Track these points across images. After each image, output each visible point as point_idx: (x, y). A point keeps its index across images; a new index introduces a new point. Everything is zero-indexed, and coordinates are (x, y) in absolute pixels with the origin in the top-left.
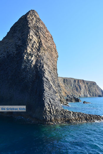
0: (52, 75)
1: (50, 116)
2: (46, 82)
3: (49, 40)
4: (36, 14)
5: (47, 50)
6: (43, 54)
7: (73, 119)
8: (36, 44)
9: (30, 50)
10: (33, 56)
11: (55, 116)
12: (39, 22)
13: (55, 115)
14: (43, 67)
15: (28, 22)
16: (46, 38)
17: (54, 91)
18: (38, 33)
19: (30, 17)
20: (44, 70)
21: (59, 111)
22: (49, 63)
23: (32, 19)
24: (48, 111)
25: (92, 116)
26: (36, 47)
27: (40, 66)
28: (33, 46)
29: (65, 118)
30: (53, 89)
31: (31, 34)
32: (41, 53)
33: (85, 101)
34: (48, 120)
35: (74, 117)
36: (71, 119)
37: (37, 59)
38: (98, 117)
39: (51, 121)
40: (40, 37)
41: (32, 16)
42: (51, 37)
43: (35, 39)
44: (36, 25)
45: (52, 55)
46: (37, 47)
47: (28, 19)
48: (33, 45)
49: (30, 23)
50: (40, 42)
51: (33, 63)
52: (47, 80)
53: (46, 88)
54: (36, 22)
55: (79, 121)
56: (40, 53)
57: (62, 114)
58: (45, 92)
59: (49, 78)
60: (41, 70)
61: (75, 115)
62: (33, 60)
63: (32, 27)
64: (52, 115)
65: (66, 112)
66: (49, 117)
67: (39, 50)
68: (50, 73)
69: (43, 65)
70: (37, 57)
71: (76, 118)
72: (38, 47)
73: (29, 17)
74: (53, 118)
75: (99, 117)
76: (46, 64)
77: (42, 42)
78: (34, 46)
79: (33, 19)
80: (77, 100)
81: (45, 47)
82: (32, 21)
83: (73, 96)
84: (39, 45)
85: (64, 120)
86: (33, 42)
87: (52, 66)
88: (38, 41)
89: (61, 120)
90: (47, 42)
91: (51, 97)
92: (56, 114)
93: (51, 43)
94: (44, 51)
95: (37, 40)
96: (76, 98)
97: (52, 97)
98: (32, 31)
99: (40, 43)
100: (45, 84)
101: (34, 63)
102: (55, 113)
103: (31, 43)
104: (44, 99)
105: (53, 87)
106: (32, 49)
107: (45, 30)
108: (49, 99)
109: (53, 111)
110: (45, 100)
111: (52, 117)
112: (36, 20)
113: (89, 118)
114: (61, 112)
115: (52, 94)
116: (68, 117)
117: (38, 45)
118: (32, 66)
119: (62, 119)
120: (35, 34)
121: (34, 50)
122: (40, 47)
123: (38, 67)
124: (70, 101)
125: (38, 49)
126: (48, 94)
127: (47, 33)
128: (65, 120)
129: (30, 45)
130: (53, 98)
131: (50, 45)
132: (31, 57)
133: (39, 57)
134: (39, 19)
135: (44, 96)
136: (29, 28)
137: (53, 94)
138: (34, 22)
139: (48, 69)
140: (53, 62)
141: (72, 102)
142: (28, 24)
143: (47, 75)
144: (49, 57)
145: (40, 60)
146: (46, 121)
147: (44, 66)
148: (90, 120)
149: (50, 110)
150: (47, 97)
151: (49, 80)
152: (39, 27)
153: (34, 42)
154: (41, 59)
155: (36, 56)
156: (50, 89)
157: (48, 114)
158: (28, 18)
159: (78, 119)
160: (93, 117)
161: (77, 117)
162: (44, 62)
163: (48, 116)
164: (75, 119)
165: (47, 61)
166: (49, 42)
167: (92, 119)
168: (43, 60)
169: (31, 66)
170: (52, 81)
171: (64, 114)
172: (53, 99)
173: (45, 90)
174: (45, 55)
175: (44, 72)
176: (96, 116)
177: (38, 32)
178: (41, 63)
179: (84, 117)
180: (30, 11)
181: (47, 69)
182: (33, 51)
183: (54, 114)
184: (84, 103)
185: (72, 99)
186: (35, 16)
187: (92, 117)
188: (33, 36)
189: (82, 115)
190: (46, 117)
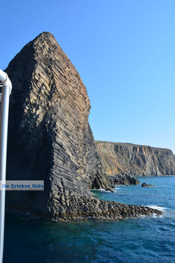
0: (71, 138)
1: (60, 207)
2: (58, 150)
3: (70, 81)
4: (50, 38)
5: (65, 97)
6: (57, 103)
7: (99, 213)
8: (46, 87)
9: (36, 99)
10: (39, 108)
11: (68, 208)
12: (53, 52)
13: (68, 205)
14: (55, 125)
15: (34, 52)
16: (65, 77)
17: (73, 165)
18: (51, 69)
19: (40, 44)
20: (57, 130)
21: (76, 200)
22: (67, 118)
23: (42, 46)
24: (57, 199)
25: (132, 208)
26: (45, 93)
27: (50, 123)
28: (40, 92)
29: (86, 211)
30: (72, 162)
31: (37, 71)
32: (53, 102)
33: (145, 183)
34: (56, 214)
35: (102, 209)
36: (95, 214)
37: (47, 113)
38: (144, 210)
39: (60, 215)
40: (53, 76)
41: (43, 42)
42: (77, 76)
43: (44, 79)
44: (49, 56)
45: (74, 106)
46: (47, 92)
47: (35, 48)
48: (40, 89)
49: (37, 54)
50: (53, 84)
51: (38, 119)
52: (60, 148)
53: (57, 160)
54: (49, 51)
55: (110, 217)
56: (51, 102)
57: (81, 204)
58: (54, 167)
59: (64, 144)
60: (51, 130)
61: (104, 206)
62: (38, 115)
63: (41, 60)
64: (62, 205)
65: (88, 200)
66: (57, 209)
67: (50, 98)
68: (68, 135)
69: (55, 123)
70: (47, 109)
71: (105, 211)
72: (49, 92)
73: (38, 45)
74: (64, 211)
75: (146, 209)
76: (62, 120)
77: (57, 85)
78: (42, 91)
79: (44, 47)
80: (133, 182)
81: (62, 92)
82: (42, 50)
83: (126, 175)
84: (51, 90)
85: (83, 214)
86: (41, 84)
87: (74, 124)
88: (50, 82)
89: (79, 214)
90: (66, 84)
91: (64, 176)
92: (70, 205)
93: (73, 85)
94: (59, 99)
95: (48, 81)
96: (131, 178)
97: (67, 175)
98: (40, 67)
99: (52, 86)
100: (55, 154)
101: (40, 119)
102: (69, 202)
103: (37, 87)
104: (50, 179)
105: (71, 159)
106: (38, 96)
107: (64, 65)
108: (61, 179)
109: (66, 199)
110: (53, 180)
111: (62, 209)
112: (49, 49)
113: (128, 211)
114: (79, 200)
115: (68, 171)
116: (90, 210)
117: (49, 89)
118: (38, 124)
119: (80, 212)
120: (45, 72)
121: (42, 98)
122: (53, 92)
123: (47, 125)
124: (121, 183)
125: (48, 97)
126: (60, 171)
127: (67, 69)
128: (85, 215)
129: (35, 89)
130: (68, 177)
131: (71, 88)
132: (36, 110)
133: (49, 109)
134: (55, 47)
135: (52, 174)
136: (36, 62)
137: (69, 169)
138: (45, 52)
139: (63, 129)
140: (75, 116)
141: (124, 184)
142: (35, 55)
143: (60, 138)
144: (68, 108)
145: (51, 115)
146: (52, 216)
147: (57, 124)
148: (129, 215)
149: (61, 198)
150: (57, 175)
151: (63, 147)
152: (53, 59)
153: (43, 84)
154: (52, 112)
155: (45, 108)
156: (64, 162)
157: (56, 204)
158: (35, 46)
159: (109, 214)
161: (107, 210)
162: (59, 117)
163: (55, 207)
164: (103, 213)
165: (63, 116)
166: (71, 83)
167: (132, 213)
168: (55, 114)
169: (36, 124)
170: (69, 148)
171: (84, 204)
172: (68, 179)
173: (54, 164)
174: (61, 105)
175: (56, 134)
176: (141, 209)
177: (50, 67)
178: (51, 120)
179: (120, 210)
180: (40, 34)
181: (61, 129)
182: (39, 99)
183: (67, 203)
184: (143, 186)
185: (123, 179)
186: (48, 42)
187: (134, 210)
188: (40, 74)
189: (116, 206)
190: (52, 209)
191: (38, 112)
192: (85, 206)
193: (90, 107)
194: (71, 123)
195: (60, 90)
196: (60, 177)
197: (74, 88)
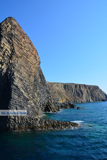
0: (24, 82)
1: (14, 124)
2: (15, 89)
3: (25, 47)
4: (13, 21)
5: (21, 57)
6: (15, 61)
7: (38, 126)
8: (8, 51)
9: (2, 59)
10: (3, 65)
11: (19, 124)
12: (14, 29)
13: (20, 123)
14: (13, 74)
16: (21, 45)
17: (25, 98)
18: (12, 40)
19: (5, 25)
20: (14, 78)
21: (24, 119)
22: (22, 70)
23: (6, 26)
24: (12, 119)
25: (59, 123)
26: (8, 55)
27: (11, 73)
28: (4, 54)
29: (30, 126)
30: (24, 96)
31: (2, 42)
32: (13, 60)
33: (79, 107)
34: (12, 128)
35: (40, 124)
36: (36, 127)
37: (9, 67)
38: (67, 123)
39: (14, 129)
40: (13, 45)
41: (7, 23)
42: (30, 43)
43: (7, 47)
44: (11, 32)
45: (27, 62)
46: (9, 54)
47: (2, 27)
48: (4, 53)
49: (3, 31)
50: (13, 49)
51: (3, 71)
52: (16, 88)
53: (15, 96)
54: (11, 29)
55: (45, 129)
56: (12, 60)
57: (27, 122)
58: (12, 100)
60: (11, 78)
61: (42, 122)
62: (3, 68)
63: (5, 35)
64: (16, 122)
65: (32, 119)
66: (12, 125)
67: (11, 58)
68: (22, 80)
69: (14, 73)
70: (9, 64)
71: (42, 125)
72: (10, 54)
73: (4, 25)
74: (17, 126)
76: (18, 71)
77: (16, 50)
78: (6, 54)
79: (8, 26)
80: (72, 106)
81: (19, 54)
82: (6, 28)
83: (68, 102)
84: (12, 53)
85: (29, 127)
86: (5, 50)
87: (27, 73)
88: (11, 48)
89: (26, 127)
90: (22, 49)
91: (18, 105)
92: (21, 122)
93: (27, 49)
94: (17, 59)
96: (71, 104)
97: (20, 104)
98: (4, 39)
99: (12, 51)
100: (13, 92)
101: (5, 71)
102: (20, 121)
103: (2, 52)
104: (9, 107)
105: (24, 94)
106: (3, 57)
107: (21, 37)
108: (16, 107)
109: (18, 119)
110: (10, 108)
111: (15, 125)
112: (11, 27)
113: (57, 125)
114: (26, 119)
115: (21, 102)
116: (33, 125)
117: (10, 52)
118: (3, 74)
119: (27, 127)
120: (8, 42)
121: (6, 58)
122: (13, 54)
123: (8, 75)
124: (65, 108)
125: (10, 57)
126: (16, 102)
127: (23, 40)
128: (30, 128)
129: (1, 53)
130: (21, 105)
131: (25, 51)
132: (2, 66)
133: (10, 65)
134: (15, 26)
135: (10, 104)
136: (2, 36)
137: (22, 101)
138: (8, 29)
139: (19, 76)
140: (28, 68)
141: (67, 108)
142: (1, 31)
143: (17, 82)
144: (23, 63)
145: (11, 68)
146: (9, 130)
147: (15, 73)
148: (57, 127)
149: (15, 118)
150: (13, 105)
151: (18, 87)
152: (13, 34)
153: (6, 50)
154: (12, 67)
155: (7, 64)
156: (19, 96)
157: (12, 122)
158: (2, 26)
159: (44, 127)
160: (61, 124)
161: (44, 124)
162: (16, 69)
163: (11, 124)
164: (41, 126)
165: (19, 68)
166: (25, 48)
167: (59, 126)
168: (14, 67)
169: (2, 74)
170: (23, 88)
171: (29, 121)
172: (21, 107)
173: (12, 98)
174: (18, 62)
175: (14, 80)
176: (65, 123)
177: (11, 39)
178: (11, 71)
179: (51, 124)
180: (6, 19)
181: (17, 77)
182: (4, 59)
183: (18, 121)
184: (77, 108)
185: (66, 105)
186: (11, 23)
188: (5, 43)
189: (50, 122)
190: (9, 125)
191: (3, 67)
192: (30, 122)
193: (40, 63)
194: (24, 73)
195: (17, 53)
196: (15, 106)
197: (27, 51)
